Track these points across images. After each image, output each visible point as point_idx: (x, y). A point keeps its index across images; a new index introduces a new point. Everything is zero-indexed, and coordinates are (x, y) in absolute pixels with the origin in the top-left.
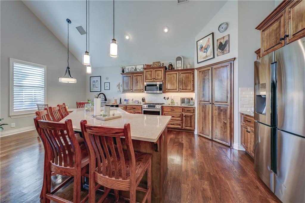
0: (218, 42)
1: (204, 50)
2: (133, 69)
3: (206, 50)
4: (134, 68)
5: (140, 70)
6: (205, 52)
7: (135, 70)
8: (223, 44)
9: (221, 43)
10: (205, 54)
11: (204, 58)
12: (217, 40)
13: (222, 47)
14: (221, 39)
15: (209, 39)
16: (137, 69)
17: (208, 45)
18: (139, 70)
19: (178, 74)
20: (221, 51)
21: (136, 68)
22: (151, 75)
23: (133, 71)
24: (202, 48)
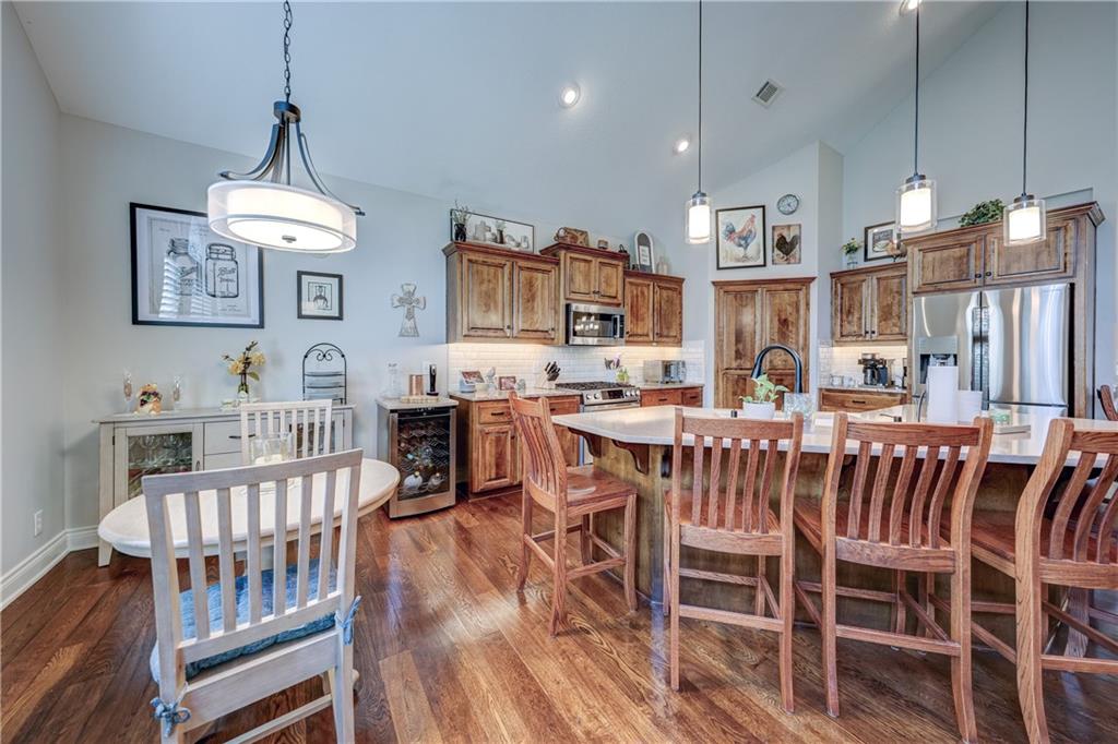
0: (776, 234)
1: (737, 240)
2: (488, 235)
3: (743, 242)
4: (494, 230)
5: (519, 245)
6: (740, 245)
7: (495, 240)
8: (788, 240)
9: (782, 238)
10: (740, 252)
11: (738, 260)
12: (774, 228)
13: (786, 246)
14: (783, 227)
15: (753, 216)
16: (506, 240)
17: (750, 231)
18: (513, 243)
19: (651, 287)
20: (782, 255)
21: (501, 232)
22: (587, 277)
23: (488, 243)
24: (731, 231)
